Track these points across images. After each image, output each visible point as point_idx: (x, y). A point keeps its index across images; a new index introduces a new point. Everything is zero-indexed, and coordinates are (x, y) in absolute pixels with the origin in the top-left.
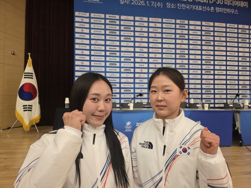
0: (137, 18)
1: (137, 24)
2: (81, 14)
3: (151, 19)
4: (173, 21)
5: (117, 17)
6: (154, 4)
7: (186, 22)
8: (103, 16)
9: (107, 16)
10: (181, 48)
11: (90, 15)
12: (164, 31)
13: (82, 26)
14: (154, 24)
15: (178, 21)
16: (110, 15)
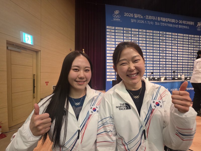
0: (140, 30)
1: (140, 33)
2: (110, 27)
3: (147, 31)
4: (159, 32)
5: (130, 29)
6: (149, 23)
7: (165, 33)
8: (122, 29)
9: (125, 29)
10: (162, 47)
11: (115, 28)
12: (154, 37)
13: (110, 34)
14: (149, 33)
15: (161, 32)
16: (126, 28)
